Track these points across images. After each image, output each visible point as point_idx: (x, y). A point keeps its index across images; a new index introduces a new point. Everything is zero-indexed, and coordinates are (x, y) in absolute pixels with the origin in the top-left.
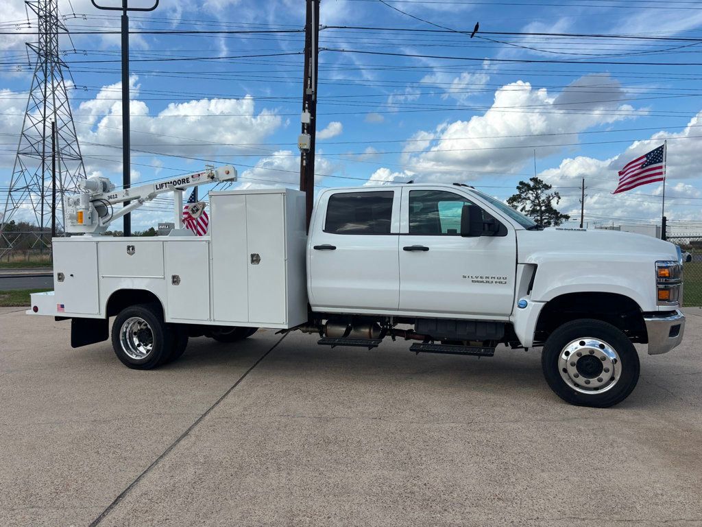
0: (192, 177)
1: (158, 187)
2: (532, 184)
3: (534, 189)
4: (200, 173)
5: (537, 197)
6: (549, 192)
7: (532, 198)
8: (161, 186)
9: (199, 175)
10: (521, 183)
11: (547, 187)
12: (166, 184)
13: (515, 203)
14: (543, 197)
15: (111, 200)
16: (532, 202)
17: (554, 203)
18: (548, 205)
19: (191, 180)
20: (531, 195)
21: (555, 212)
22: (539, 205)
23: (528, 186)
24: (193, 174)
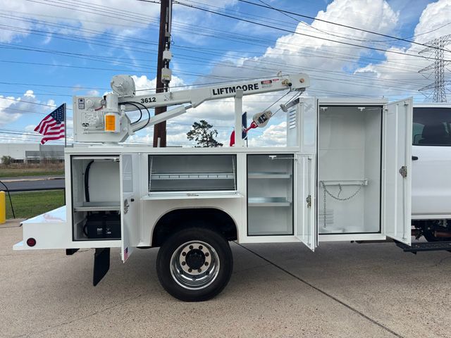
0: (262, 83)
1: (216, 92)
2: (201, 124)
3: (203, 127)
4: (271, 79)
5: (205, 132)
6: (211, 129)
7: (202, 133)
8: (220, 91)
9: (271, 81)
10: (195, 123)
11: (210, 127)
12: (226, 89)
13: (192, 136)
14: (208, 133)
15: (145, 104)
16: (203, 135)
17: (214, 136)
18: (211, 138)
19: (260, 86)
20: (201, 131)
21: (215, 142)
22: (206, 137)
23: (199, 125)
24: (263, 80)
